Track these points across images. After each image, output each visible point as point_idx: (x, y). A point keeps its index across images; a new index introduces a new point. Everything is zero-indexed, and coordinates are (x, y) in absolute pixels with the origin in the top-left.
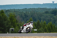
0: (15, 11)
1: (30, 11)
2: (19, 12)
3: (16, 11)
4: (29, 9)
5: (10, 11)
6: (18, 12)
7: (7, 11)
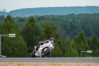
0: (54, 18)
1: (80, 19)
2: (61, 21)
3: (56, 19)
4: (79, 15)
5: (45, 18)
6: (59, 20)
7: (40, 18)
